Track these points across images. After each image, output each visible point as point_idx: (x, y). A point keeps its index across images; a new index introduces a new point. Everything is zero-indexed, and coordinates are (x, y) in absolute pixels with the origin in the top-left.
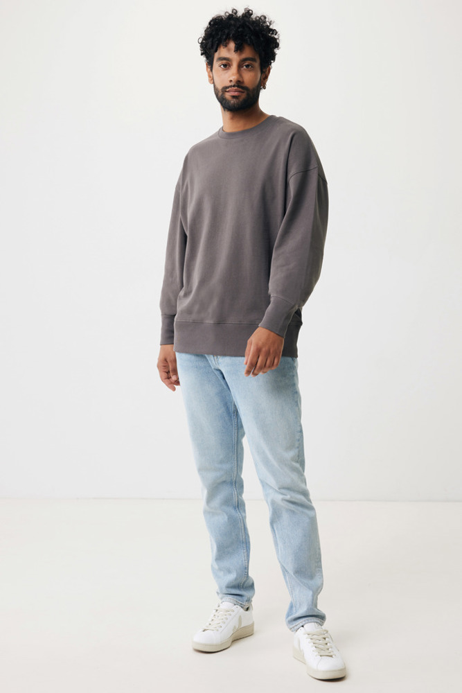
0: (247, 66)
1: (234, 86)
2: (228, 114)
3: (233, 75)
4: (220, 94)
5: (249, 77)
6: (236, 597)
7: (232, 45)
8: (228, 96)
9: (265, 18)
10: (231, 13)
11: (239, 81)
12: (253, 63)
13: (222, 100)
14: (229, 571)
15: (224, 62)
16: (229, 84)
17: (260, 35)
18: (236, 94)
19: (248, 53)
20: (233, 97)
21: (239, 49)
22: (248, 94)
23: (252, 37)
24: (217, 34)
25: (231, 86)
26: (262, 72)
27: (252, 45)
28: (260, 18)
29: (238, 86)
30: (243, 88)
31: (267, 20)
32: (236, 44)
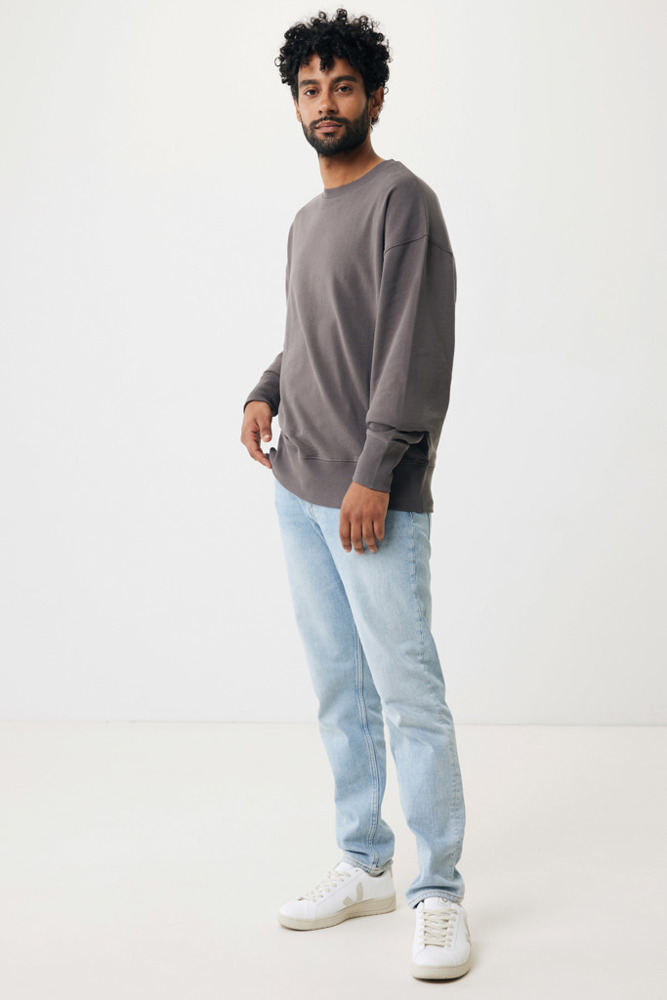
0: (344, 89)
1: (325, 119)
2: (323, 160)
3: (322, 103)
4: (309, 133)
5: (347, 105)
6: (356, 855)
7: (317, 62)
8: (319, 134)
9: (367, 19)
10: (317, 17)
11: (332, 111)
12: (352, 83)
13: (313, 141)
14: (352, 818)
15: (311, 87)
16: (320, 117)
17: (358, 43)
18: (330, 130)
19: (339, 70)
20: (327, 134)
21: (327, 66)
22: (347, 128)
23: (344, 47)
24: (298, 50)
25: (321, 120)
26: (368, 96)
27: (344, 56)
28: (360, 20)
29: (331, 119)
30: (338, 120)
31: (369, 21)
32: (322, 59)
